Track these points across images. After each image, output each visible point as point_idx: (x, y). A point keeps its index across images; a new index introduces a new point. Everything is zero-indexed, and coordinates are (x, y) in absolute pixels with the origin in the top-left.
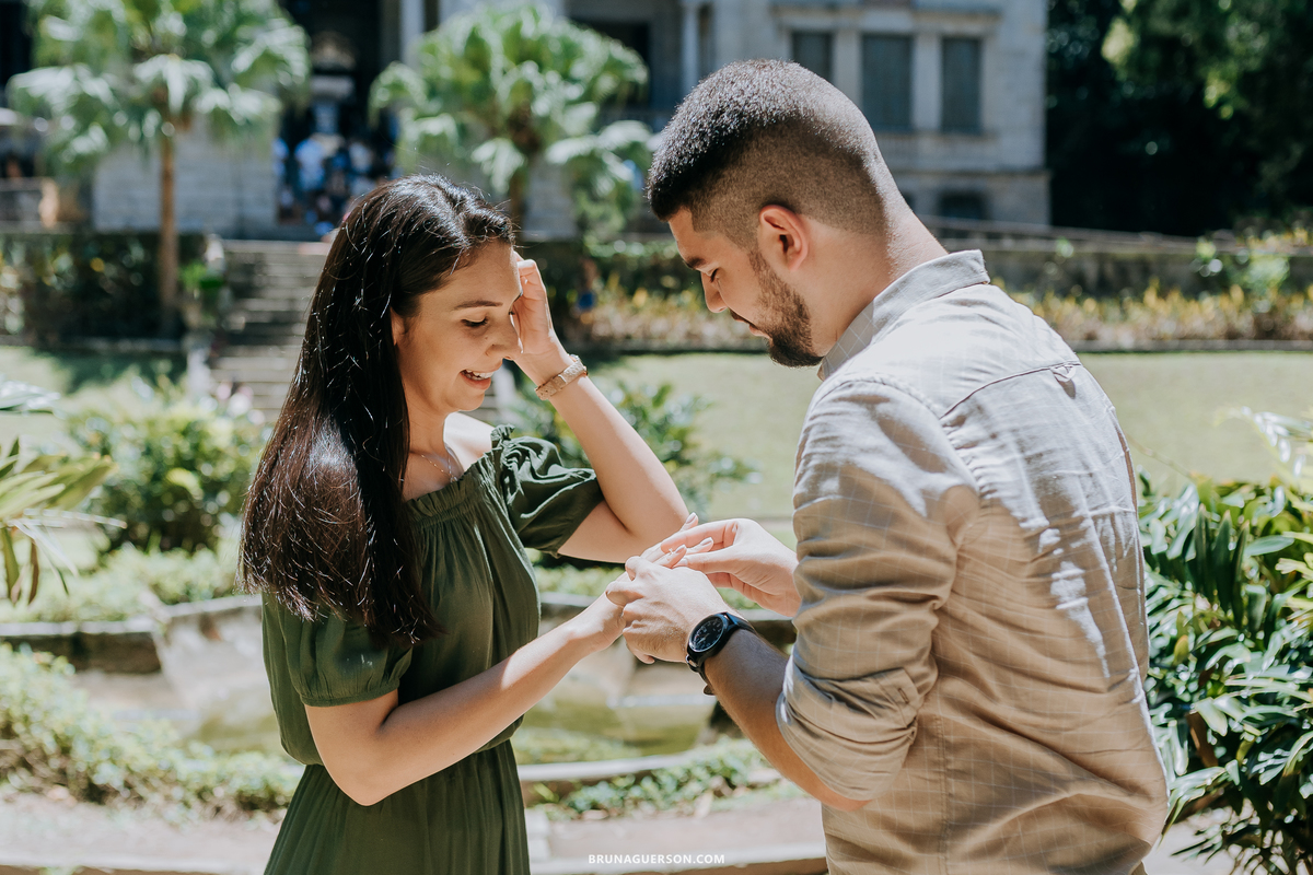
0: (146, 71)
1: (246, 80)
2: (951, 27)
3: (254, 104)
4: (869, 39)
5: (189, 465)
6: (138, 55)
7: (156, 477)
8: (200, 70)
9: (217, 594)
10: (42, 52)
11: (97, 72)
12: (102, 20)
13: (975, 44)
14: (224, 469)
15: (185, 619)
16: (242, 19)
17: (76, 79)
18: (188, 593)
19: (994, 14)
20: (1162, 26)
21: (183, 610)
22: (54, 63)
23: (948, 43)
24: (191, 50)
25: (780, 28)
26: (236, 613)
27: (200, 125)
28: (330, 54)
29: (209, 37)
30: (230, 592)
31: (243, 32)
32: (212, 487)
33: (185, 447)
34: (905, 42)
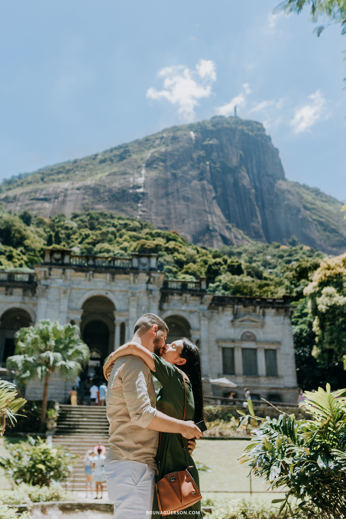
0: (44, 355)
1: (70, 358)
2: (267, 347)
3: (73, 365)
4: (244, 350)
5: (43, 462)
6: (42, 352)
7: (34, 466)
8: (59, 355)
9: (48, 500)
10: (17, 351)
11: (31, 356)
12: (35, 342)
13: (275, 351)
14: (53, 464)
15: (37, 506)
16: (71, 342)
17: (25, 357)
18: (39, 499)
19: (279, 343)
20: (327, 346)
21: (36, 504)
22: (20, 354)
23: (266, 351)
24: (56, 350)
25: (219, 347)
26: (52, 506)
27: (57, 370)
28: (94, 354)
29: (61, 347)
30: (51, 499)
31: (71, 345)
32: (50, 469)
33: (43, 457)
34: (255, 350)
